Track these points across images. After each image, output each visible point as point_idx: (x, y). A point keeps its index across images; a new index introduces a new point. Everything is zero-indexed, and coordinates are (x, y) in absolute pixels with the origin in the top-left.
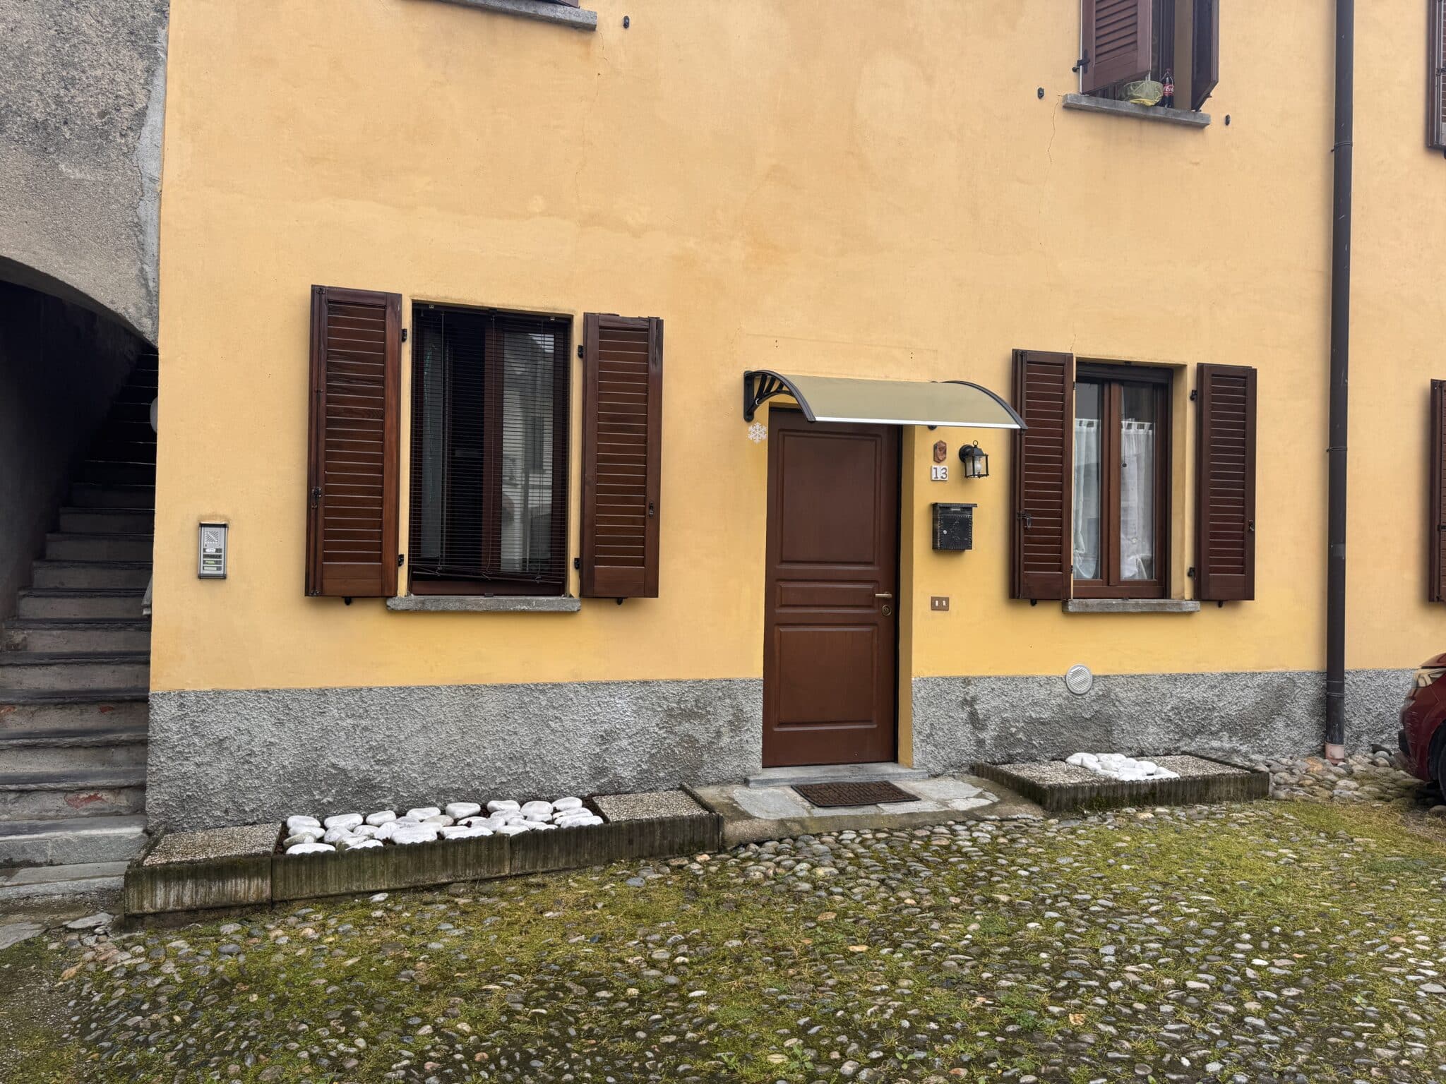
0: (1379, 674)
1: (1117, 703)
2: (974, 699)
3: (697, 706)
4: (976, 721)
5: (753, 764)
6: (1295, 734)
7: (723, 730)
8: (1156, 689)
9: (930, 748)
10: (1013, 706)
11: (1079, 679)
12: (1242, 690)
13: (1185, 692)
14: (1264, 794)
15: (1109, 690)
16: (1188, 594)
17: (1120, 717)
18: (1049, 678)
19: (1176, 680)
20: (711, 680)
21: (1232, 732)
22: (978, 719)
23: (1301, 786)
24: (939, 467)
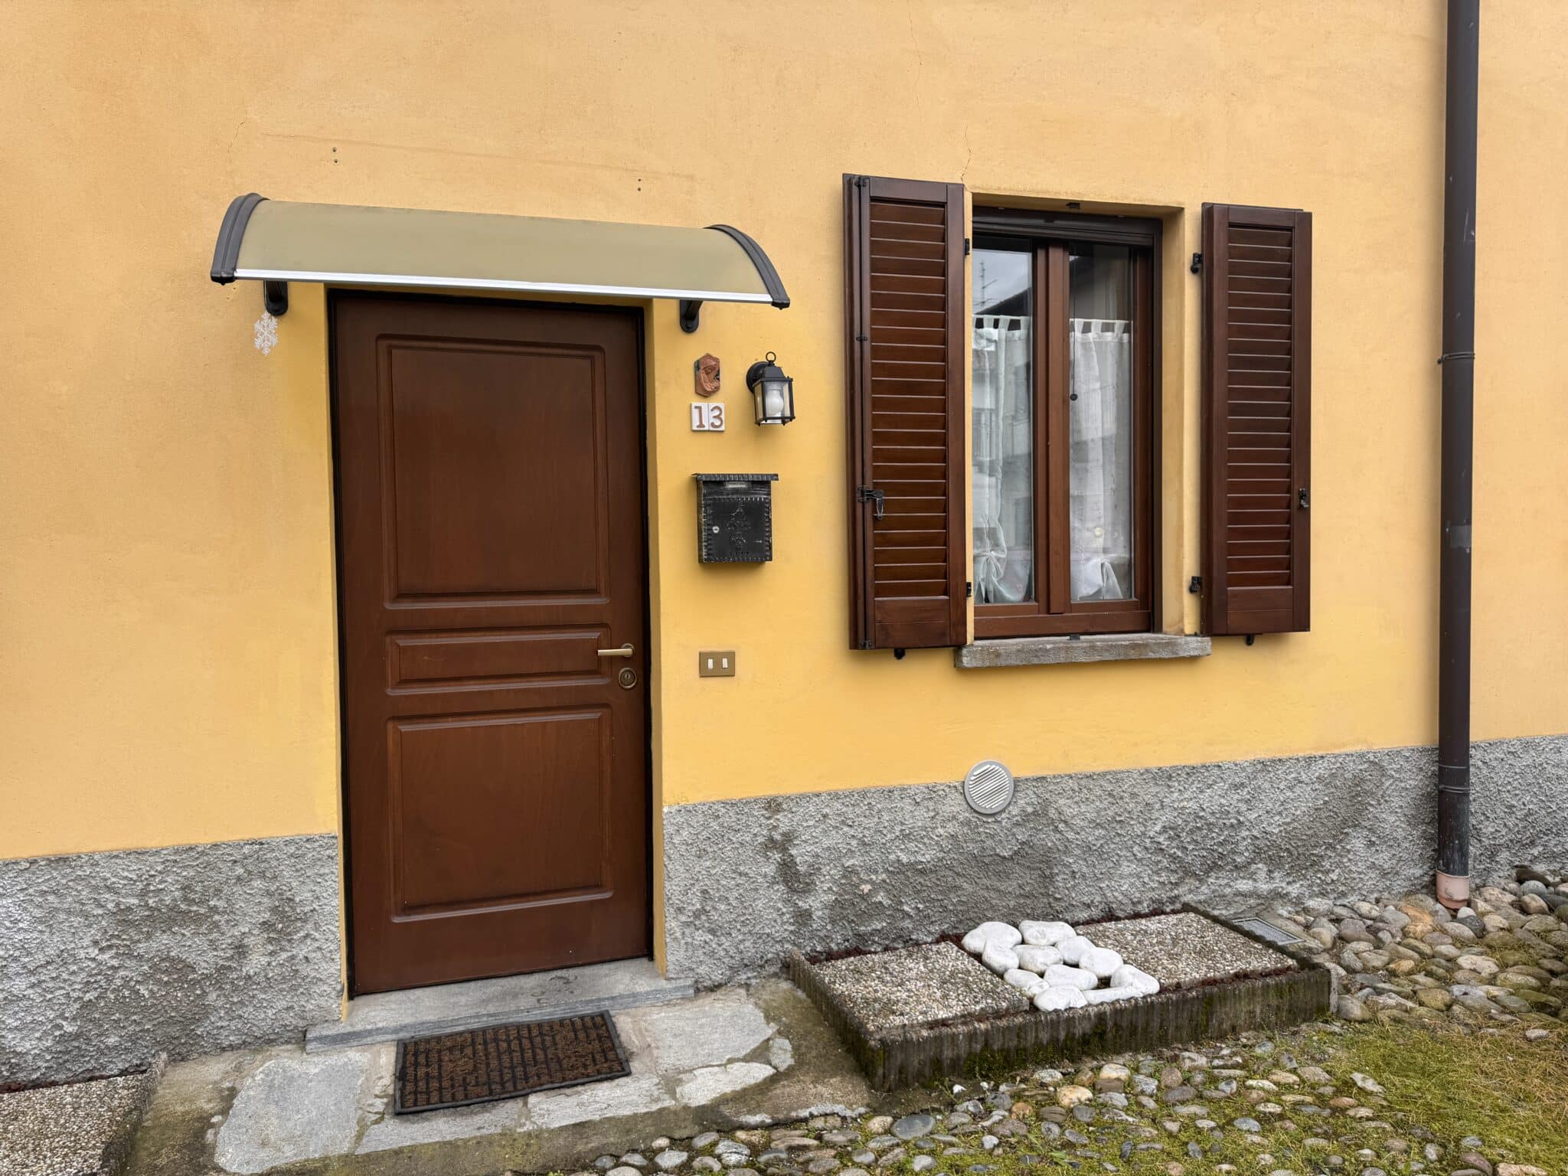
0: (1528, 745)
1: (1061, 826)
2: (789, 838)
3: (185, 899)
4: (792, 878)
5: (322, 1002)
6: (1384, 858)
7: (249, 941)
8: (1133, 795)
9: (701, 936)
10: (865, 844)
11: (988, 786)
12: (1291, 788)
13: (1187, 799)
14: (1320, 1011)
15: (1046, 804)
16: (1190, 624)
17: (1067, 851)
18: (931, 789)
19: (1170, 777)
20: (216, 846)
21: (1274, 863)
22: (797, 873)
23: (1393, 974)
24: (707, 405)
